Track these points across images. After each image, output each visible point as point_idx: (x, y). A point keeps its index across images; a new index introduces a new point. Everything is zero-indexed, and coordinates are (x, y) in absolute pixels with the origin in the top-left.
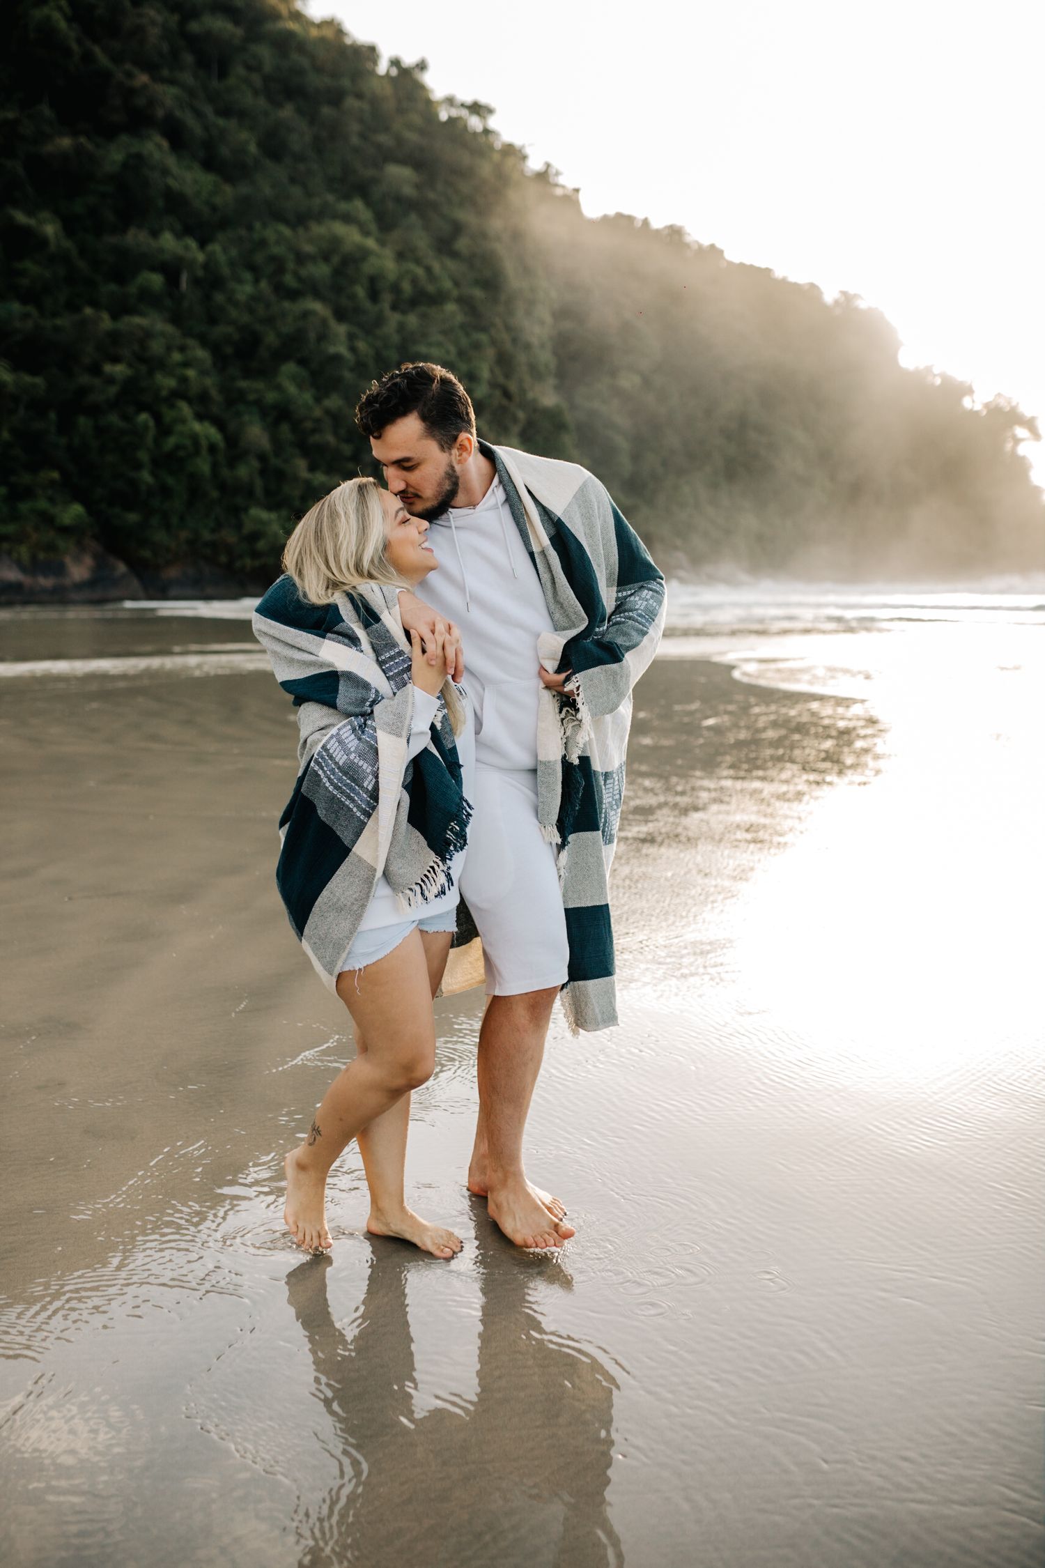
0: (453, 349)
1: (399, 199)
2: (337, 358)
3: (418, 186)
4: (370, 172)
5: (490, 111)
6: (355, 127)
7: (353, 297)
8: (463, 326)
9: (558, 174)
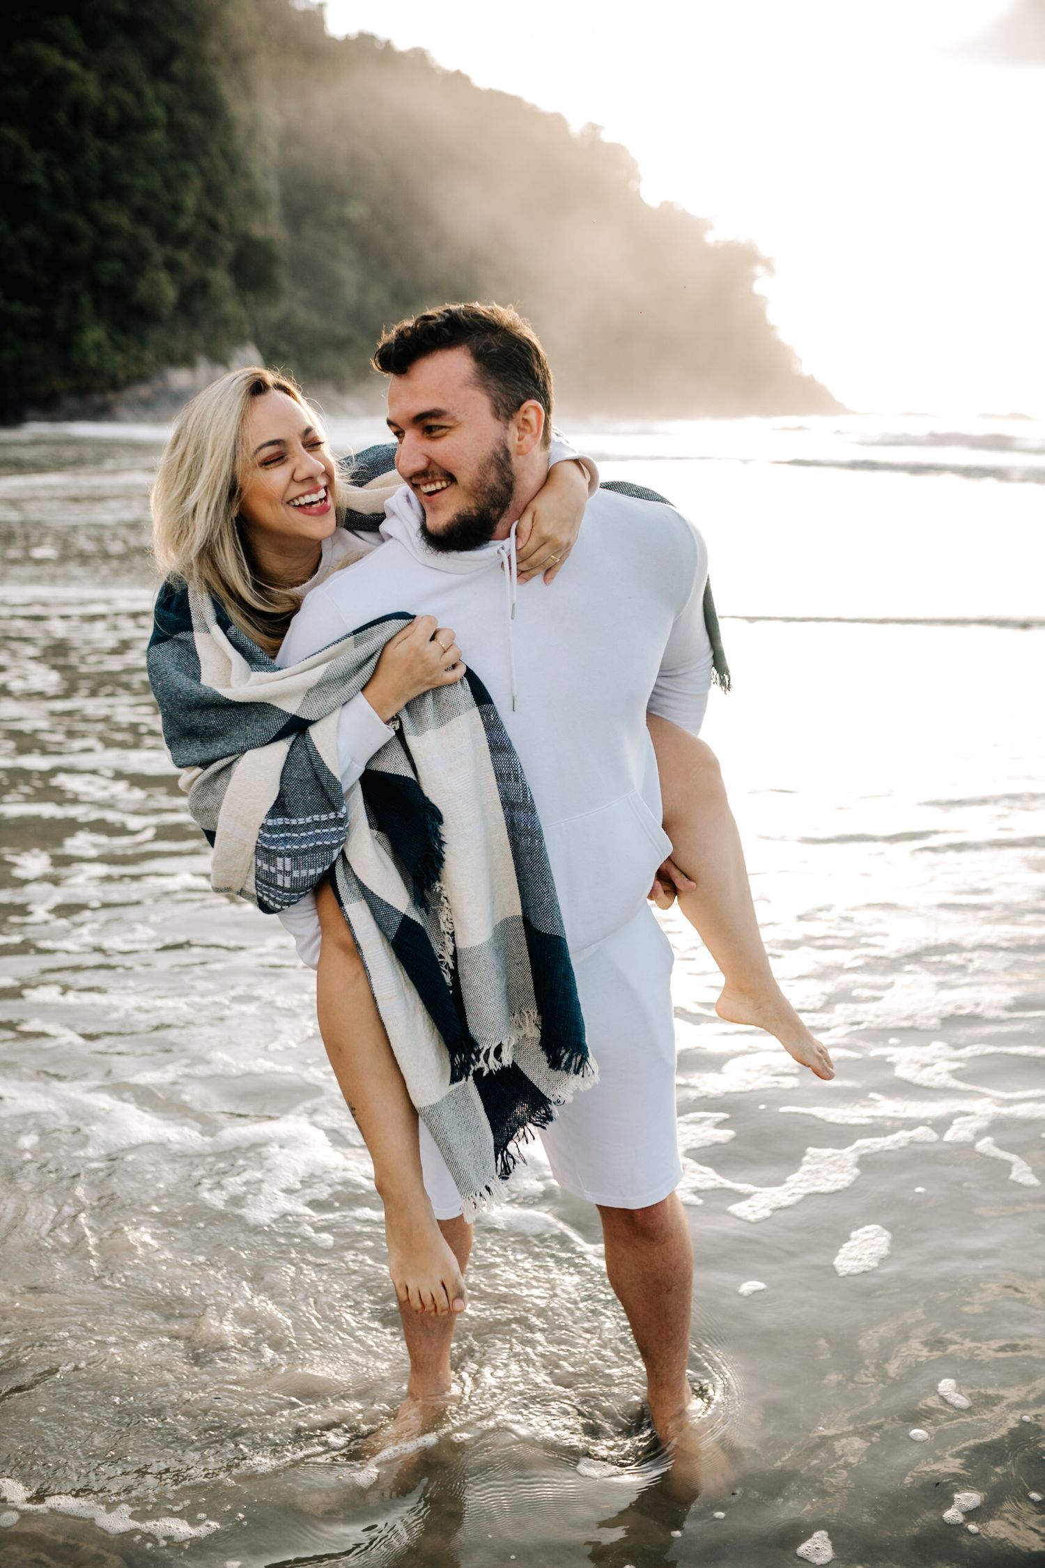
0: (158, 180)
1: (109, 16)
2: (33, 187)
7: (52, 122)
8: (169, 155)
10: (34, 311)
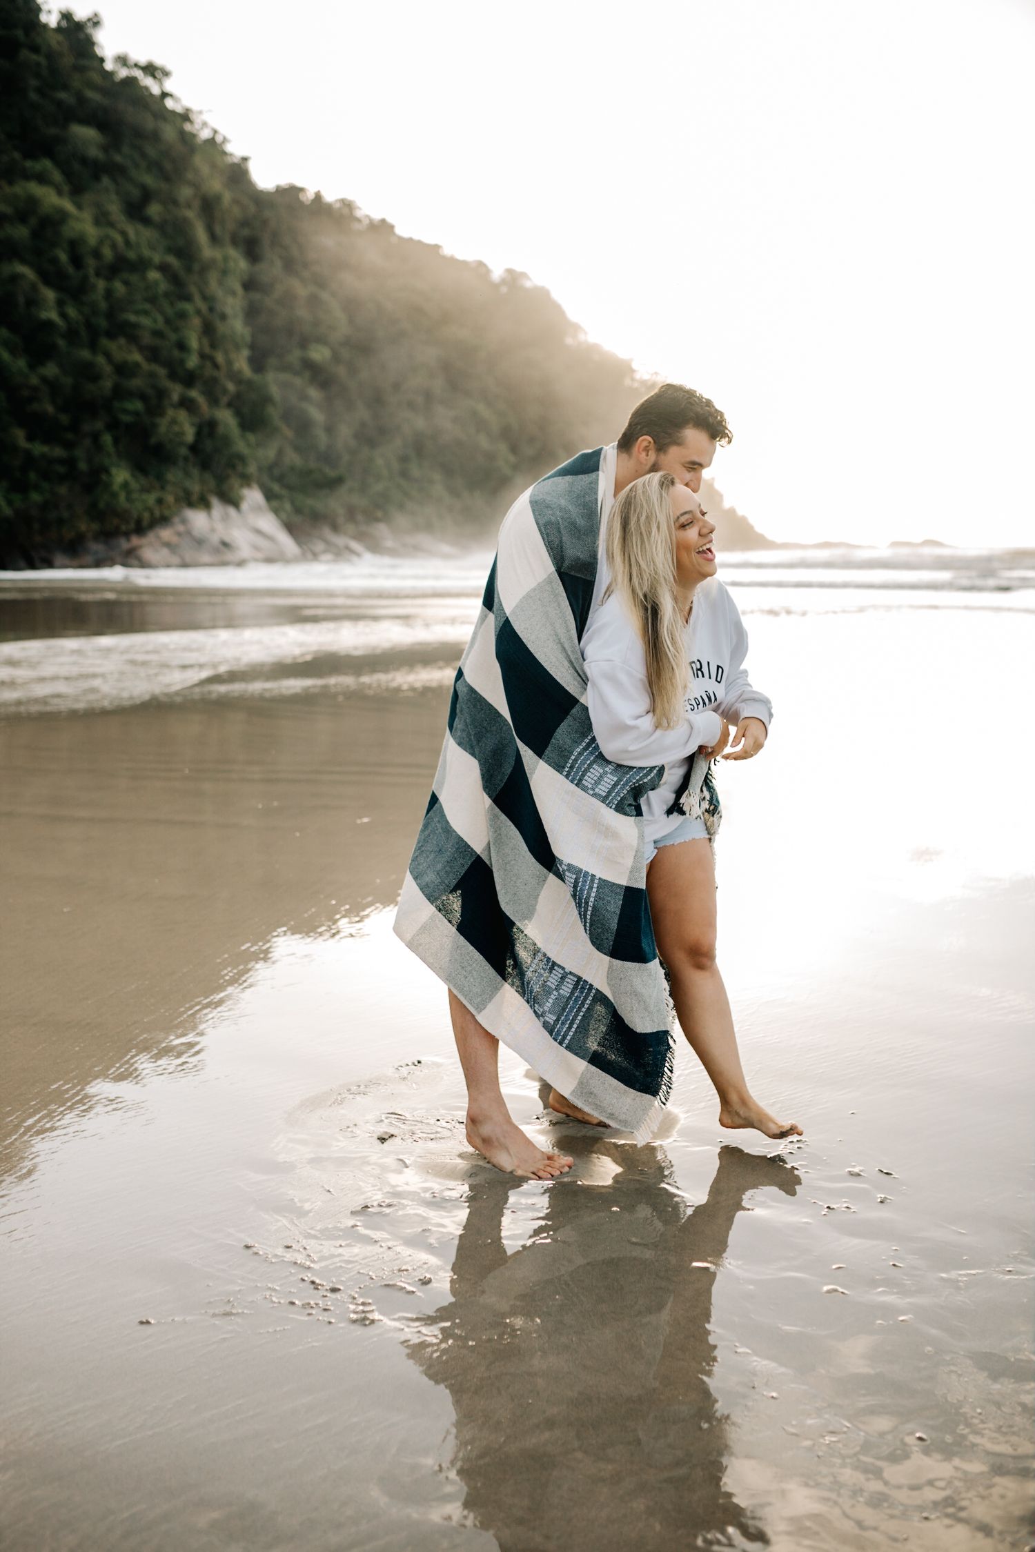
0: (160, 319)
1: (84, 161)
2: (49, 324)
3: (105, 149)
4: (53, 131)
5: (166, 74)
6: (34, 82)
7: (55, 261)
8: (166, 295)
9: (225, 140)
10: (58, 452)
